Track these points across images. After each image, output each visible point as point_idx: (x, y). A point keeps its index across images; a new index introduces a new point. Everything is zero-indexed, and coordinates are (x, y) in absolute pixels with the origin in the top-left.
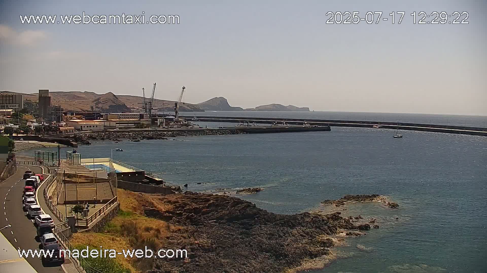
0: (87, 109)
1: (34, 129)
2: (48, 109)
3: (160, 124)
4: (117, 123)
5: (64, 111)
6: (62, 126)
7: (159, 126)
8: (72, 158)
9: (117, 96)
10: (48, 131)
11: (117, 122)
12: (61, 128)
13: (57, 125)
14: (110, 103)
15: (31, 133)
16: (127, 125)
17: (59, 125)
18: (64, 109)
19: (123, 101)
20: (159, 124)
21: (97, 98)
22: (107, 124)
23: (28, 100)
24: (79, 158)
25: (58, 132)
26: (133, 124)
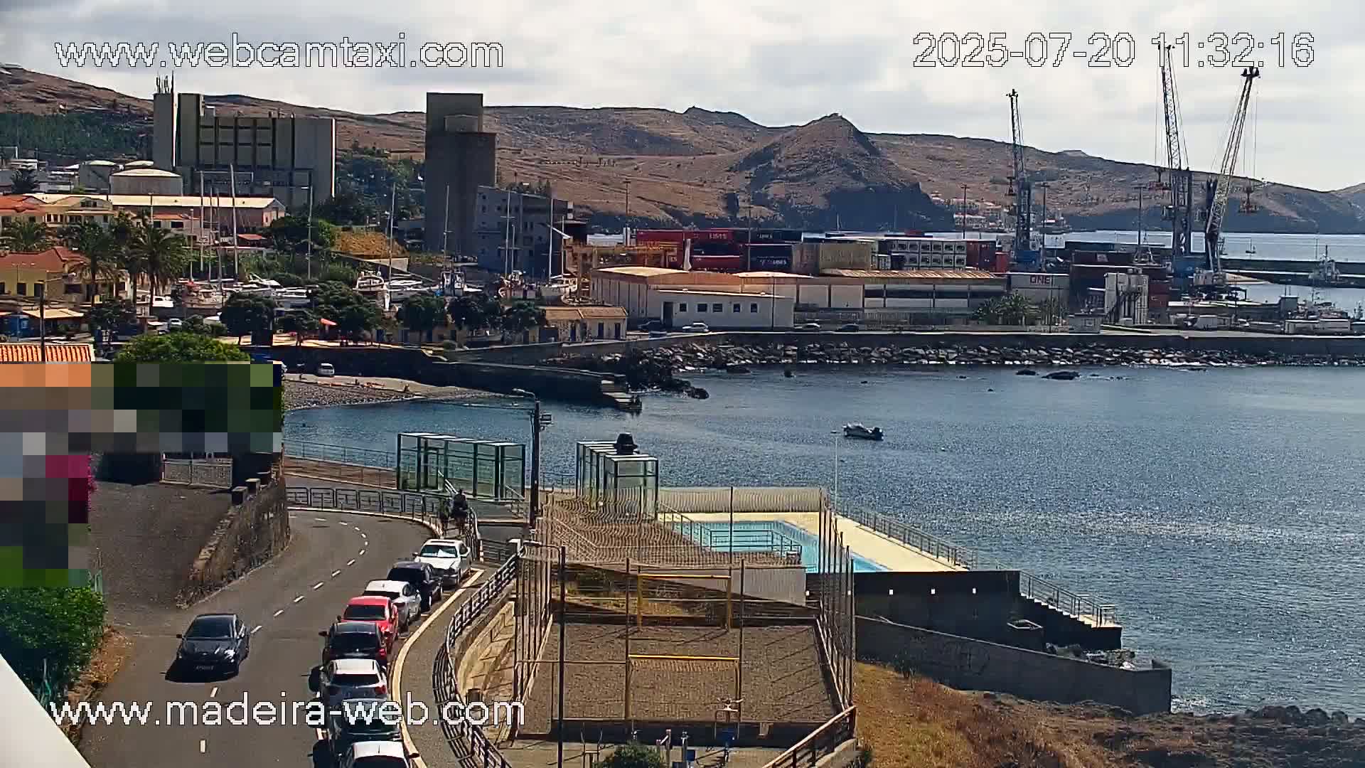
0: (701, 209)
1: (398, 315)
2: (479, 201)
3: (1118, 305)
4: (868, 294)
5: (570, 216)
6: (556, 302)
7: (1115, 313)
8: (611, 480)
9: (871, 140)
10: (475, 322)
11: (868, 287)
12: (551, 313)
13: (531, 295)
14: (832, 180)
15: (380, 332)
16: (927, 302)
17: (539, 294)
18: (570, 206)
19: (905, 165)
20: (1109, 304)
21: (759, 146)
22: (814, 293)
23: (362, 152)
24: (651, 480)
25: (534, 333)
26: (963, 302)
